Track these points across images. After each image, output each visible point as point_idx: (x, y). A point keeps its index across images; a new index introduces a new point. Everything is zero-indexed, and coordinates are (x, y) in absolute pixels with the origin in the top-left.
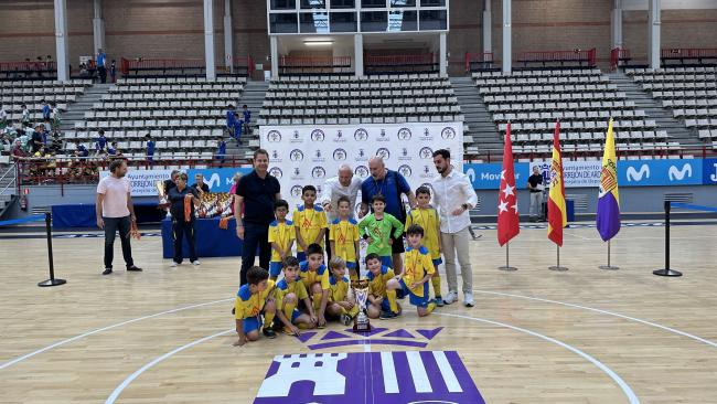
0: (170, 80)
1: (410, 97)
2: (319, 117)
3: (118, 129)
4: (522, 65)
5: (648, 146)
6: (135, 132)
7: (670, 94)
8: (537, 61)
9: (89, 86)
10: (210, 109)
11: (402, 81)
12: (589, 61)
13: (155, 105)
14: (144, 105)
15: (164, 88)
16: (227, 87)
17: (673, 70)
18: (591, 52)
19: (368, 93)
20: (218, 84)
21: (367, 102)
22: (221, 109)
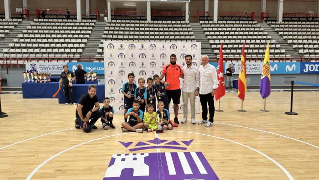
0: (59, 20)
1: (172, 31)
2: (130, 39)
3: (34, 43)
4: (222, 18)
5: (277, 56)
6: (43, 44)
7: (287, 33)
8: (229, 17)
9: (21, 22)
10: (79, 34)
11: (168, 24)
12: (251, 18)
13: (53, 32)
14: (47, 32)
15: (57, 24)
16: (87, 24)
17: (288, 23)
18: (253, 13)
19: (152, 29)
20: (82, 22)
21: (152, 33)
22: (84, 34)
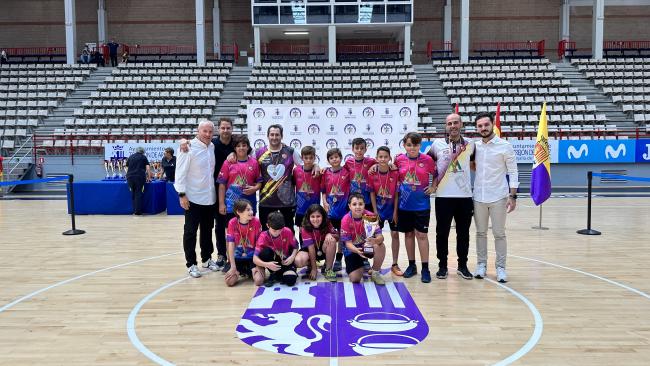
0: (165, 65)
1: (377, 82)
2: (296, 99)
3: (119, 107)
4: (478, 54)
6: (135, 110)
7: (610, 82)
8: (492, 51)
9: (94, 69)
10: (200, 90)
11: (370, 68)
12: (539, 52)
13: (152, 86)
14: (142, 86)
15: (160, 72)
16: (215, 71)
17: (614, 60)
18: (541, 44)
19: (339, 78)
20: (207, 68)
21: (339, 86)
22: (211, 91)
